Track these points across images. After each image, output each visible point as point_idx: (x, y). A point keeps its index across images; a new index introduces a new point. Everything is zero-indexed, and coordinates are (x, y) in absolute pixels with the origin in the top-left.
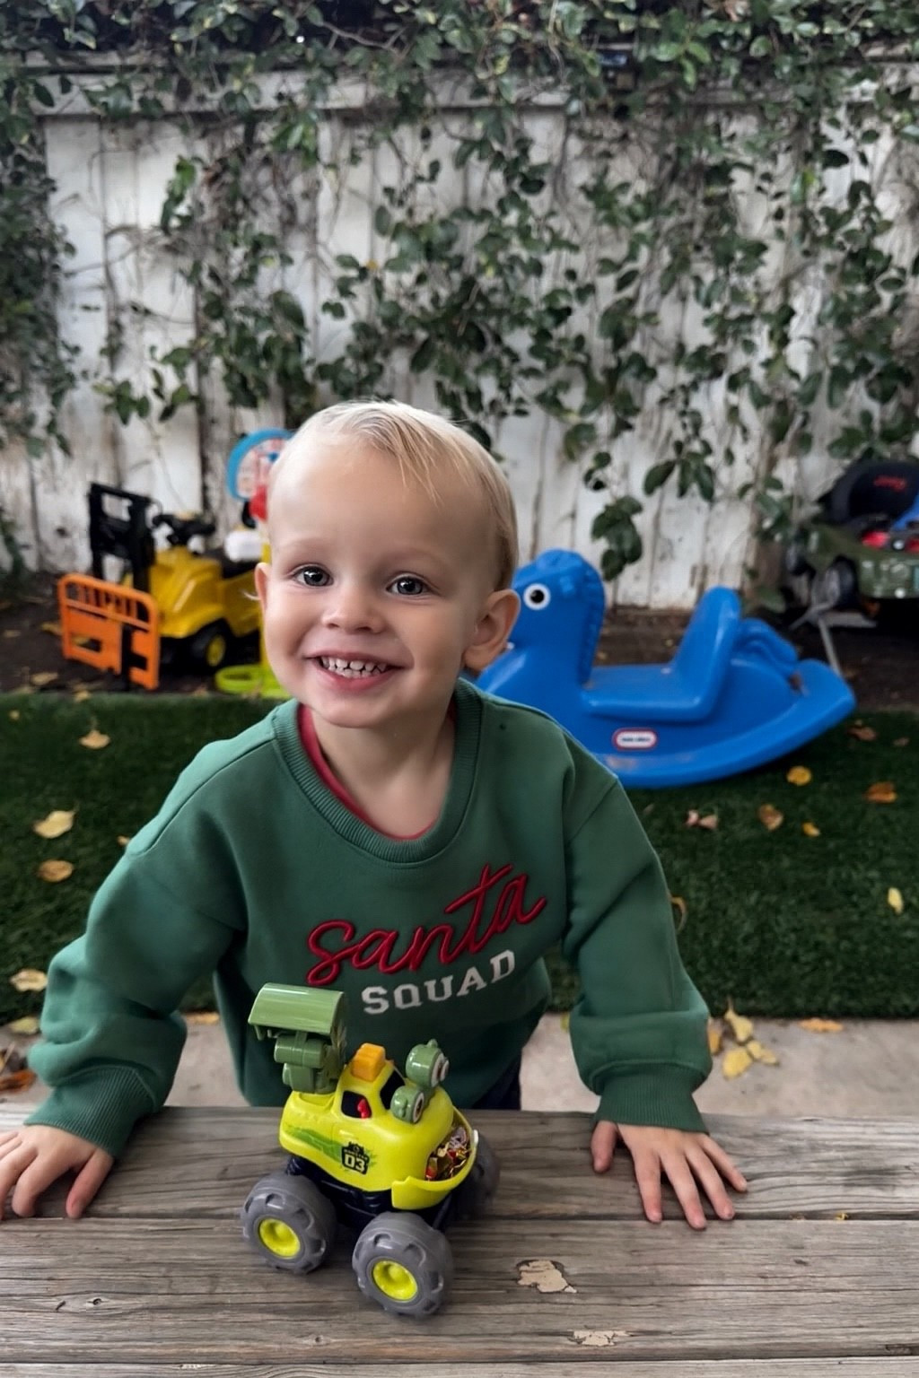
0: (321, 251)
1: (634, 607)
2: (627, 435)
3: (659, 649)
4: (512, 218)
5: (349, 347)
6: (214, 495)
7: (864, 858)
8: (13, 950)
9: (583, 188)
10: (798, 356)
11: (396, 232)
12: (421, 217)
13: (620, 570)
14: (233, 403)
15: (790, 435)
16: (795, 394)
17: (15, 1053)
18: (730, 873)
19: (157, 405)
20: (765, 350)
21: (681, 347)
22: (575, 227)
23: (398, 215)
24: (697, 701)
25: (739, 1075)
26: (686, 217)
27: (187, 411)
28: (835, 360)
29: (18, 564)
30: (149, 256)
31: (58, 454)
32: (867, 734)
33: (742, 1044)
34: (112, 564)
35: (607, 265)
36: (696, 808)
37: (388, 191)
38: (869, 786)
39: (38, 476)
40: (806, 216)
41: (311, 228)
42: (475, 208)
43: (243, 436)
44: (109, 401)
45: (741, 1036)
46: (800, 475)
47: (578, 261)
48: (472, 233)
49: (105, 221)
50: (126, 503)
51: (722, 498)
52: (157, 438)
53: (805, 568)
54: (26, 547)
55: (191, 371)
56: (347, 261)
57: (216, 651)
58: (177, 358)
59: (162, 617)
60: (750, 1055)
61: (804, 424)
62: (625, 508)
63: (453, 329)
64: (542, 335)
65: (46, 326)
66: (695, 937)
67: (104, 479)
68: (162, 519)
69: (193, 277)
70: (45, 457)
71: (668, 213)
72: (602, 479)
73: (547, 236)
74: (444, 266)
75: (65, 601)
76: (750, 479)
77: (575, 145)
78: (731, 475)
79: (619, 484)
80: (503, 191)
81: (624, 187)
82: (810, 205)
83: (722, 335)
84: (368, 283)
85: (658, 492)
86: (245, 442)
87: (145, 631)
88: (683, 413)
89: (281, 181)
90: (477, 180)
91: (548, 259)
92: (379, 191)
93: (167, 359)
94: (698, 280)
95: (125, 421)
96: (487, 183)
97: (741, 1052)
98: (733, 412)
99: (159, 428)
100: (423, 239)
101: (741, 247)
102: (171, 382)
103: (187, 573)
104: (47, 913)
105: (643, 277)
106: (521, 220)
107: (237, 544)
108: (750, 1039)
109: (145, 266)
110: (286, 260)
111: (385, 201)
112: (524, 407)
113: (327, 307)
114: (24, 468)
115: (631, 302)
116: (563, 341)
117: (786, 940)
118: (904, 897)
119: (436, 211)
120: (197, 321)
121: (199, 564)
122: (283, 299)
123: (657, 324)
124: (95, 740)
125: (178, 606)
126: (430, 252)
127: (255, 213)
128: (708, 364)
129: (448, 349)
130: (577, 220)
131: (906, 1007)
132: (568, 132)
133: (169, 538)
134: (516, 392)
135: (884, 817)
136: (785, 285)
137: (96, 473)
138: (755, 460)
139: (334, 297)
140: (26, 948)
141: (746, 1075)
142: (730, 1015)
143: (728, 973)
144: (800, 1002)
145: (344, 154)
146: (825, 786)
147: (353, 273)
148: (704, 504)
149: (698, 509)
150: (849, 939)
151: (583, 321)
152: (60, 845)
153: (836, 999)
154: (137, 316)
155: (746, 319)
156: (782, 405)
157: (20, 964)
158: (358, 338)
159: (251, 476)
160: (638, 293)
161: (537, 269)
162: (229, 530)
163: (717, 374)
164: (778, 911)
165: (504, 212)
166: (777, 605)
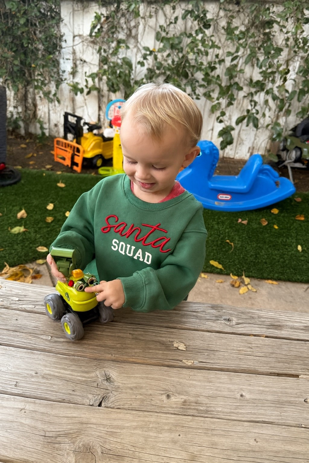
0: (139, 45)
1: (230, 158)
2: (231, 107)
3: (236, 171)
4: (200, 37)
5: (145, 75)
6: (102, 117)
7: (291, 236)
8: (37, 240)
9: (223, 28)
10: (289, 86)
11: (162, 40)
12: (170, 35)
13: (226, 147)
14: (109, 90)
15: (284, 110)
16: (286, 97)
17: (36, 269)
18: (249, 237)
19: (86, 90)
20: (279, 82)
21: (251, 80)
22: (220, 41)
23: (164, 34)
24: (245, 187)
25: (244, 293)
26: (256, 39)
27: (95, 93)
28: (301, 87)
29: (43, 134)
30: (86, 44)
31: (56, 103)
32: (299, 200)
33: (246, 285)
34: (70, 136)
35: (229, 54)
36: (241, 218)
37: (161, 27)
38: (296, 215)
39: (51, 108)
40: (296, 40)
41: (136, 38)
42: (188, 33)
43: (111, 100)
44: (71, 88)
45: (246, 283)
46: (286, 122)
47: (220, 52)
48: (187, 41)
49: (73, 33)
50: (76, 119)
51: (261, 127)
52: (85, 100)
53: (285, 149)
54: (46, 129)
55: (96, 80)
56: (147, 49)
57: (99, 162)
58: (93, 76)
59: (84, 152)
60: (248, 288)
61: (289, 106)
62: (229, 129)
63: (178, 71)
64: (207, 75)
65: (56, 63)
66: (235, 254)
67: (69, 111)
68: (85, 124)
69: (99, 51)
70: (53, 104)
71: (250, 37)
72: (222, 119)
73: (210, 43)
74: (177, 51)
75: (56, 145)
76: (270, 122)
77: (222, 13)
78: (264, 121)
79: (228, 121)
80: (197, 28)
81: (237, 28)
82: (298, 36)
83: (265, 78)
84: (153, 56)
85: (240, 124)
86: (112, 102)
87: (79, 156)
88: (251, 101)
89: (127, 22)
90: (189, 24)
91: (210, 51)
92: (158, 27)
93: (90, 76)
94: (258, 59)
95: (76, 94)
96: (192, 24)
97: (245, 287)
98: (266, 102)
99: (86, 97)
100: (171, 42)
101: (273, 49)
102: (91, 83)
103: (92, 140)
104: (48, 231)
105: (240, 57)
106: (202, 38)
107: (107, 132)
108: (249, 284)
109: (85, 47)
110: (128, 47)
111: (160, 30)
112: (199, 97)
113: (139, 63)
114: (47, 106)
115: (236, 66)
116: (213, 77)
117: (264, 257)
118: (302, 248)
119: (176, 33)
120: (99, 65)
121: (96, 138)
122: (126, 60)
123: (244, 73)
124: (61, 185)
125: (89, 149)
126: (172, 47)
127: (119, 32)
128: (260, 86)
129: (176, 77)
130: (221, 38)
131: (298, 279)
132: (220, 8)
133: (88, 129)
134: (197, 92)
135: (300, 224)
136: (287, 62)
137: (67, 109)
138: (272, 117)
139: (142, 60)
140: (41, 240)
141: (246, 294)
142: (244, 277)
143: (244, 265)
144: (265, 275)
145: (148, 14)
146: (282, 215)
147: (148, 53)
148: (255, 129)
149: (253, 130)
150: (284, 258)
151: (220, 71)
152: (51, 213)
153: (277, 275)
154: (82, 62)
155: (273, 73)
156: (282, 101)
157: (39, 244)
158: (148, 73)
159: (113, 113)
160: (238, 63)
161: (207, 54)
162: (105, 128)
163: (263, 90)
164: (262, 249)
165: (197, 35)
166: (276, 160)
